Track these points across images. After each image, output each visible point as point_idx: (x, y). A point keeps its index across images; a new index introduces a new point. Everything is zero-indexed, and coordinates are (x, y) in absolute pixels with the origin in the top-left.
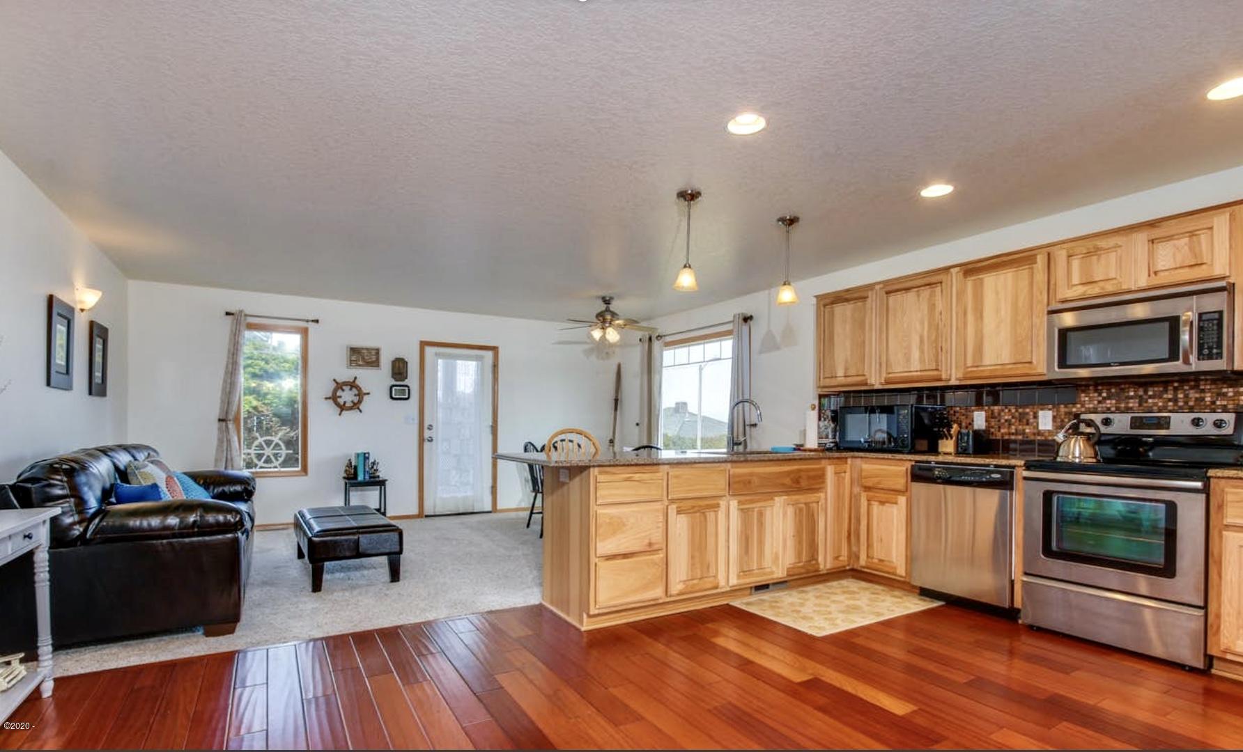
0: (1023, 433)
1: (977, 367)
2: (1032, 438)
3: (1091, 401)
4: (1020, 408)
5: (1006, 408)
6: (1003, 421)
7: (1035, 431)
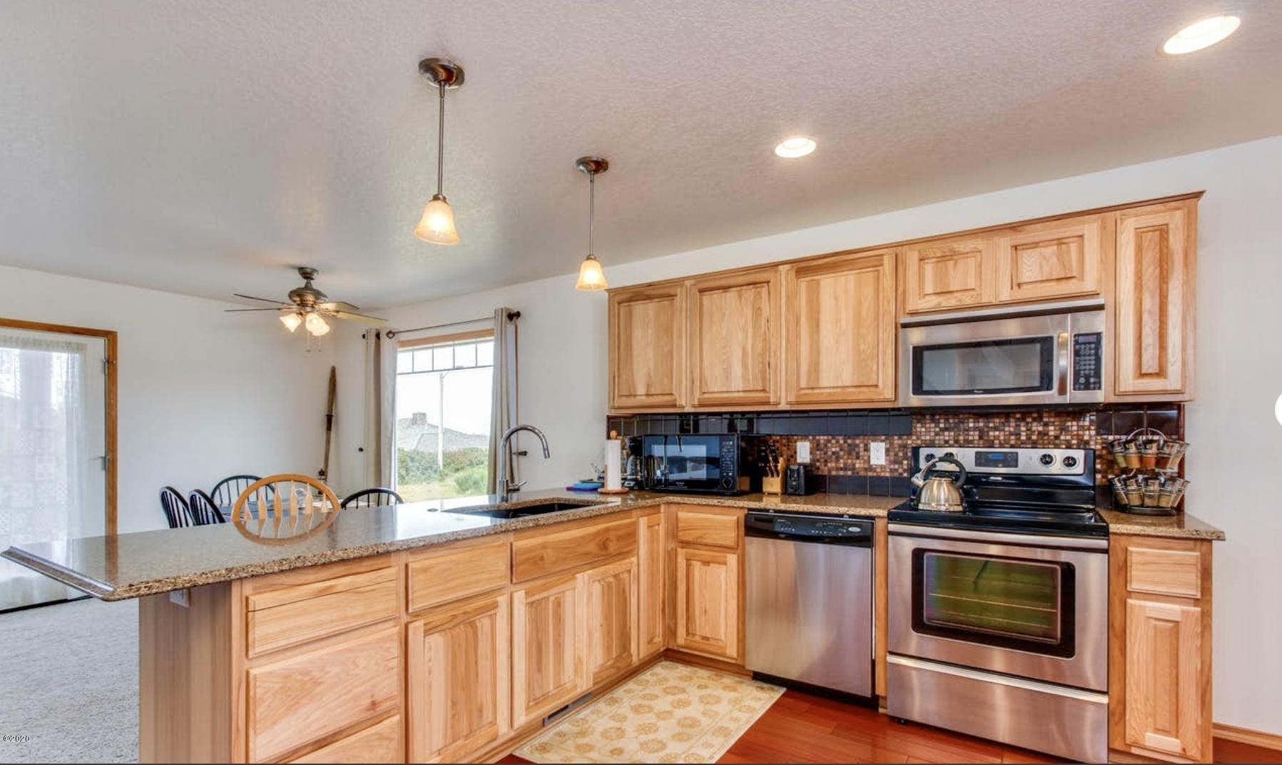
0: (853, 469)
1: (813, 388)
2: (862, 473)
3: (928, 432)
4: (849, 438)
5: (833, 438)
6: (830, 453)
7: (866, 466)
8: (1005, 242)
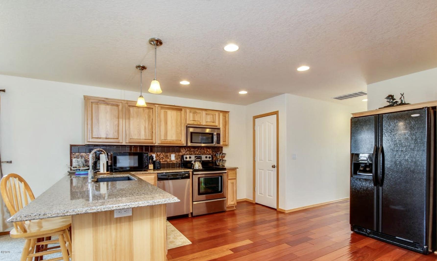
0: (167, 161)
1: (165, 140)
2: (169, 162)
3: (184, 151)
4: (166, 153)
5: (162, 153)
6: (161, 157)
7: (170, 160)
8: (204, 113)
